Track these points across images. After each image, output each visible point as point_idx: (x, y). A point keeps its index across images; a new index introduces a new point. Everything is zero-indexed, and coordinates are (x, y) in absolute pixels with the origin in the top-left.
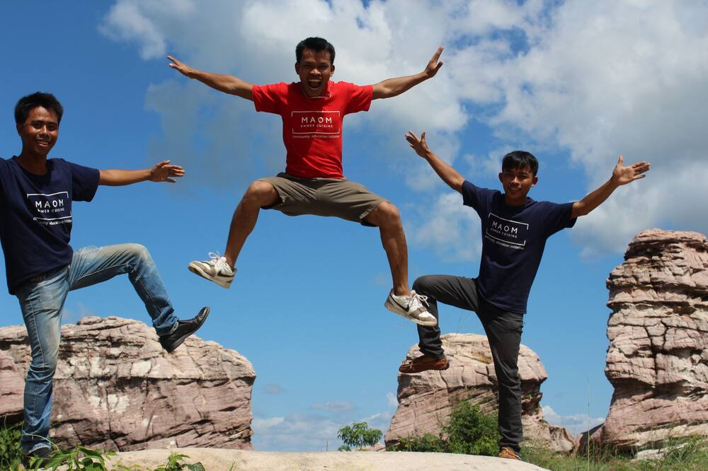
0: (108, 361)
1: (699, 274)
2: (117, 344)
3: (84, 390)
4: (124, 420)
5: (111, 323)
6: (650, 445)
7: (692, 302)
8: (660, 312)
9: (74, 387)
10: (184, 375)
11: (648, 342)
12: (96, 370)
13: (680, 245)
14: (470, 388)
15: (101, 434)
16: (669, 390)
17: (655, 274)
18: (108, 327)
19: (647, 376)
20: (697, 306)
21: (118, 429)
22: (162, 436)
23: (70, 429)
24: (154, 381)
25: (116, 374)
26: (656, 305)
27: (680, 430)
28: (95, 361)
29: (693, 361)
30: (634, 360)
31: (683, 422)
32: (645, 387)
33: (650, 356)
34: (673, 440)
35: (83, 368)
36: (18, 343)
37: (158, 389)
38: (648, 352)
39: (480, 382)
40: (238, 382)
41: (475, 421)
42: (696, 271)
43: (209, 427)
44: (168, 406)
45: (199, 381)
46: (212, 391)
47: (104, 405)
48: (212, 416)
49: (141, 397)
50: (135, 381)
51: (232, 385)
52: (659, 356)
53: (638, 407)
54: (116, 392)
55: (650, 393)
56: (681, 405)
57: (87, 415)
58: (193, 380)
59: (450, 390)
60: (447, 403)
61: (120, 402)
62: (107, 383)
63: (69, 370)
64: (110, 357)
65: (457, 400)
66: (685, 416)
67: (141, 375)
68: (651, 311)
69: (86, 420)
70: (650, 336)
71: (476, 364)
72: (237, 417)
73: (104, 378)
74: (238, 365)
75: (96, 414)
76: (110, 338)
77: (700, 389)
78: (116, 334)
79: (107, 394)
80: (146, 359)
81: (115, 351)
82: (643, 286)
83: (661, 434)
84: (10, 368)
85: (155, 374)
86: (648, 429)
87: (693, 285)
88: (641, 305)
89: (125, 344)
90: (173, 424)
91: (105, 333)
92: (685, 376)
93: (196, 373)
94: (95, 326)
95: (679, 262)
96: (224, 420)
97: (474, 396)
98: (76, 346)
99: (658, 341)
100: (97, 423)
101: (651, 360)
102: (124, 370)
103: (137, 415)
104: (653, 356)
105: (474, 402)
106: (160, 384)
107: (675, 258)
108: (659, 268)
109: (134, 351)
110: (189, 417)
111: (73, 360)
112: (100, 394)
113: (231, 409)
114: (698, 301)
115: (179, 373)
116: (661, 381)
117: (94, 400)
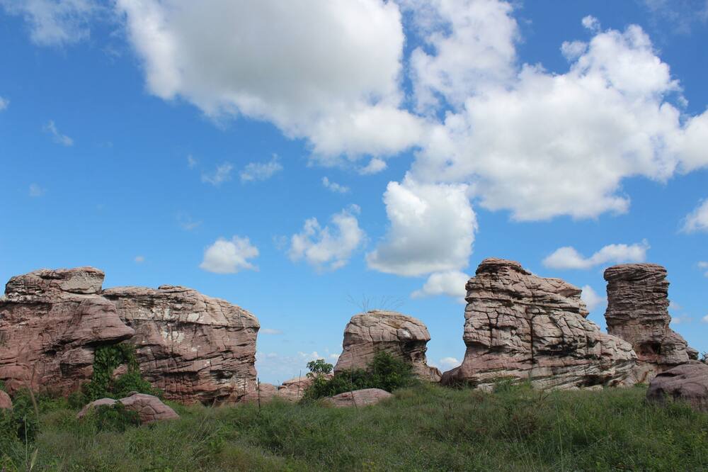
0: (174, 312)
1: (516, 285)
2: (180, 302)
3: (159, 328)
4: (181, 347)
5: (178, 289)
6: (485, 381)
7: (513, 300)
8: (494, 305)
9: (153, 325)
10: (218, 323)
11: (488, 322)
12: (167, 316)
13: (507, 267)
14: (385, 342)
15: (167, 354)
16: (498, 349)
17: (493, 283)
18: (176, 292)
19: (486, 341)
20: (515, 302)
21: (177, 352)
22: (202, 358)
23: (149, 350)
24: (200, 325)
25: (178, 320)
26: (493, 300)
27: (503, 372)
28: (167, 311)
29: (512, 334)
30: (480, 332)
31: (504, 368)
32: (485, 347)
33: (488, 330)
34: (500, 378)
35: (159, 314)
36: (123, 297)
37: (202, 330)
38: (487, 327)
39: (393, 339)
40: (249, 330)
41: (388, 362)
42: (516, 283)
43: (230, 355)
44: (207, 341)
45: (227, 327)
46: (234, 334)
47: (170, 337)
48: (232, 349)
49: (192, 334)
50: (190, 324)
51: (246, 331)
52: (494, 330)
53: (480, 358)
54: (177, 330)
55: (487, 351)
56: (503, 358)
57: (159, 343)
58: (223, 326)
59: (374, 343)
60: (372, 350)
61: (179, 336)
62: (173, 325)
63: (151, 315)
64: (176, 309)
65: (378, 349)
66: (506, 365)
67: (193, 321)
68: (490, 304)
69: (159, 345)
70: (489, 318)
71: (390, 328)
72: (247, 350)
73: (171, 321)
74: (250, 319)
75: (165, 342)
76: (176, 298)
77: (515, 350)
78: (180, 296)
79: (172, 331)
80: (196, 312)
81: (178, 306)
82: (486, 289)
83: (492, 375)
84: (113, 311)
85: (201, 321)
86: (486, 371)
87: (514, 290)
88: (485, 300)
89: (185, 302)
90: (209, 351)
91: (174, 295)
92: (507, 342)
93: (225, 322)
94: (168, 290)
95: (506, 277)
96: (239, 351)
97: (389, 348)
98: (156, 301)
99: (494, 321)
100: (165, 347)
101: (489, 332)
102: (183, 318)
103: (189, 345)
104: (490, 330)
105: (388, 351)
106: (204, 327)
107: (505, 275)
108: (496, 280)
109: (190, 307)
110: (219, 348)
111: (154, 310)
112: (168, 331)
113: (244, 345)
114: (516, 300)
115: (215, 322)
116: (494, 344)
117: (165, 334)
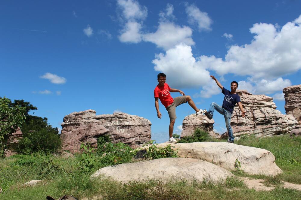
0: (120, 122)
1: (246, 99)
2: (122, 118)
3: (115, 128)
4: (124, 134)
5: (120, 114)
6: (237, 136)
7: (245, 105)
9: (113, 128)
10: (136, 124)
11: (236, 114)
12: (118, 124)
13: (242, 93)
14: (198, 125)
15: (119, 137)
16: (241, 124)
18: (120, 115)
19: (236, 121)
20: (246, 106)
21: (123, 136)
22: (132, 138)
23: (113, 136)
24: (130, 126)
25: (122, 125)
27: (243, 133)
28: (117, 122)
29: (245, 118)
30: (233, 118)
31: (244, 131)
32: (236, 124)
33: (236, 117)
34: (242, 135)
35: (115, 124)
36: (101, 119)
37: (131, 127)
38: (236, 116)
39: (200, 124)
40: (148, 126)
41: (199, 132)
42: (246, 98)
43: (142, 135)
44: (133, 131)
45: (139, 126)
46: (142, 128)
47: (120, 131)
48: (143, 133)
49: (127, 129)
50: (126, 126)
51: (146, 126)
52: (238, 117)
53: (234, 128)
54: (122, 128)
55: (236, 125)
56: (243, 127)
57: (116, 133)
58: (138, 125)
59: (194, 126)
60: (193, 129)
61: (123, 130)
62: (120, 127)
63: (112, 124)
64: (120, 121)
65: (196, 128)
66: (244, 130)
67: (127, 125)
68: (236, 107)
69: (116, 134)
70: (236, 113)
71: (199, 120)
72: (148, 133)
73: (119, 125)
74: (148, 122)
75: (118, 133)
76: (120, 117)
77: (247, 124)
78: (121, 116)
79: (120, 129)
80: (128, 121)
81: (121, 120)
83: (239, 134)
84: (101, 124)
85: (130, 124)
86: (236, 133)
87: (245, 101)
89: (123, 118)
90: (134, 135)
91: (119, 116)
92: (244, 121)
93: (139, 124)
94: (117, 115)
95: (242, 96)
96: (145, 134)
97: (199, 127)
98: (113, 119)
99: (238, 114)
100: (118, 135)
101: (237, 118)
102: (123, 124)
103: (127, 133)
104: (237, 117)
105: (199, 128)
106: (131, 126)
107: (241, 96)
109: (125, 120)
110: (138, 133)
111: (113, 122)
112: (119, 129)
113: (147, 131)
114: (246, 105)
115: (135, 124)
116: (239, 122)
117: (118, 130)
